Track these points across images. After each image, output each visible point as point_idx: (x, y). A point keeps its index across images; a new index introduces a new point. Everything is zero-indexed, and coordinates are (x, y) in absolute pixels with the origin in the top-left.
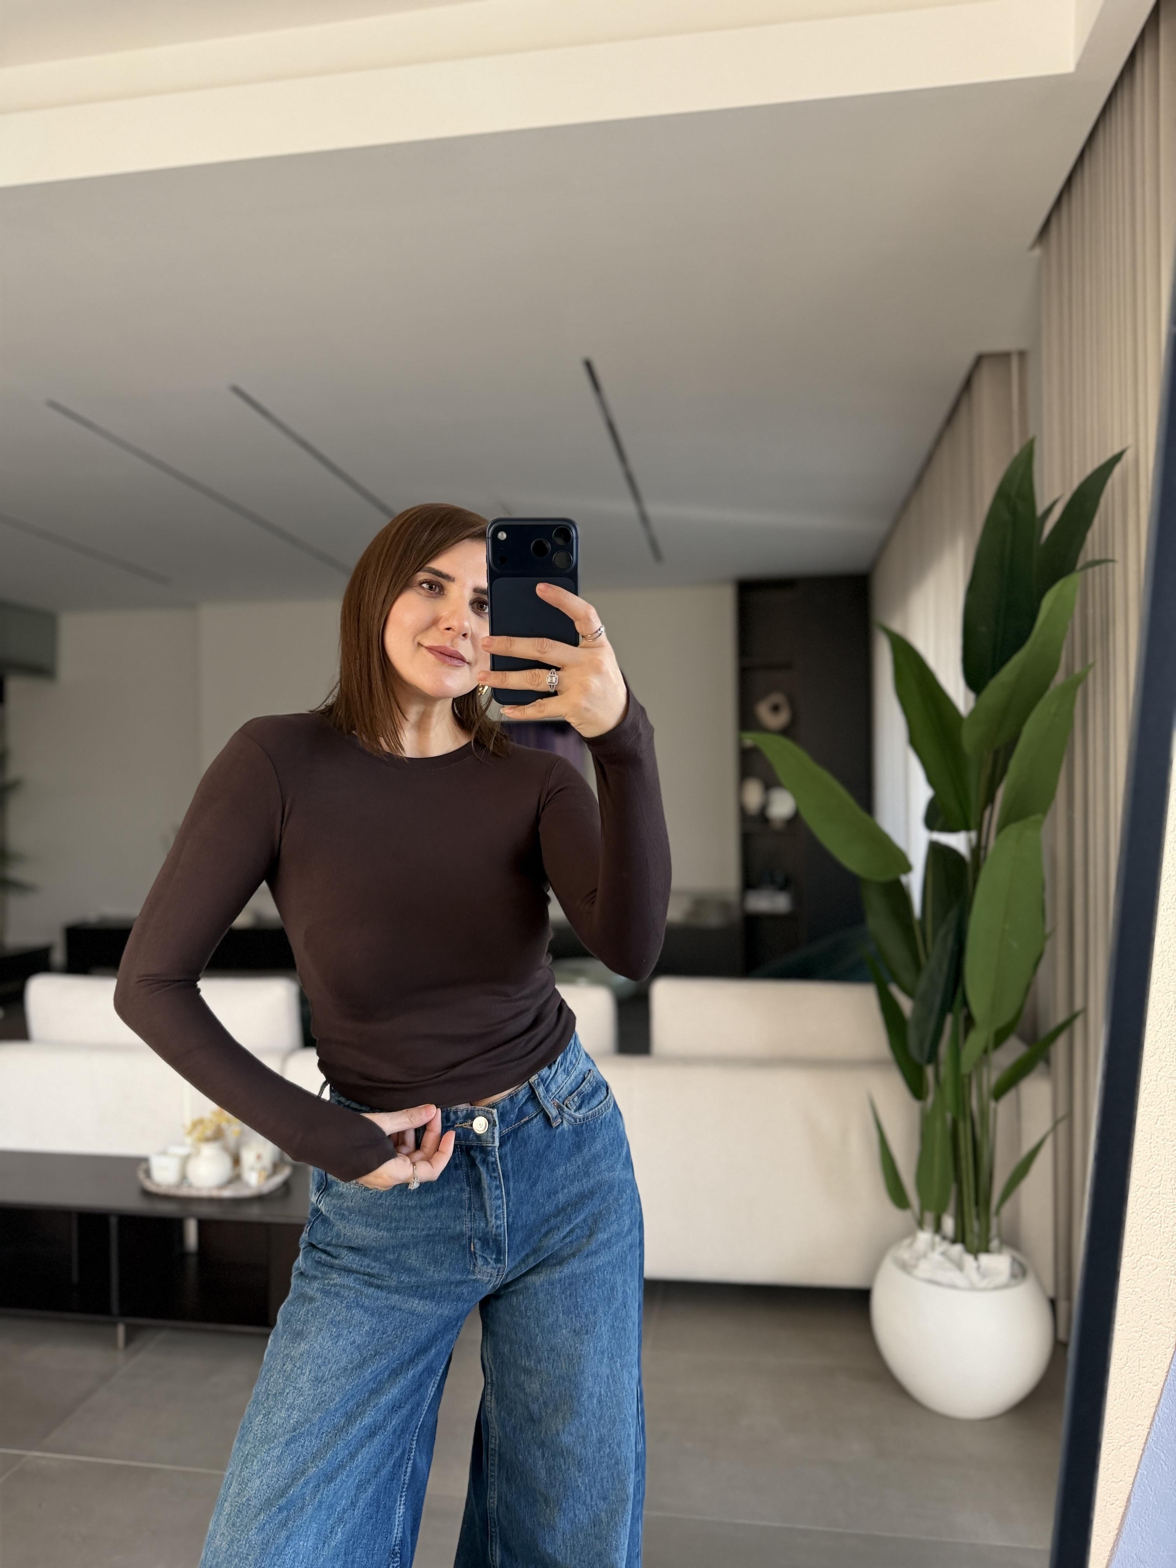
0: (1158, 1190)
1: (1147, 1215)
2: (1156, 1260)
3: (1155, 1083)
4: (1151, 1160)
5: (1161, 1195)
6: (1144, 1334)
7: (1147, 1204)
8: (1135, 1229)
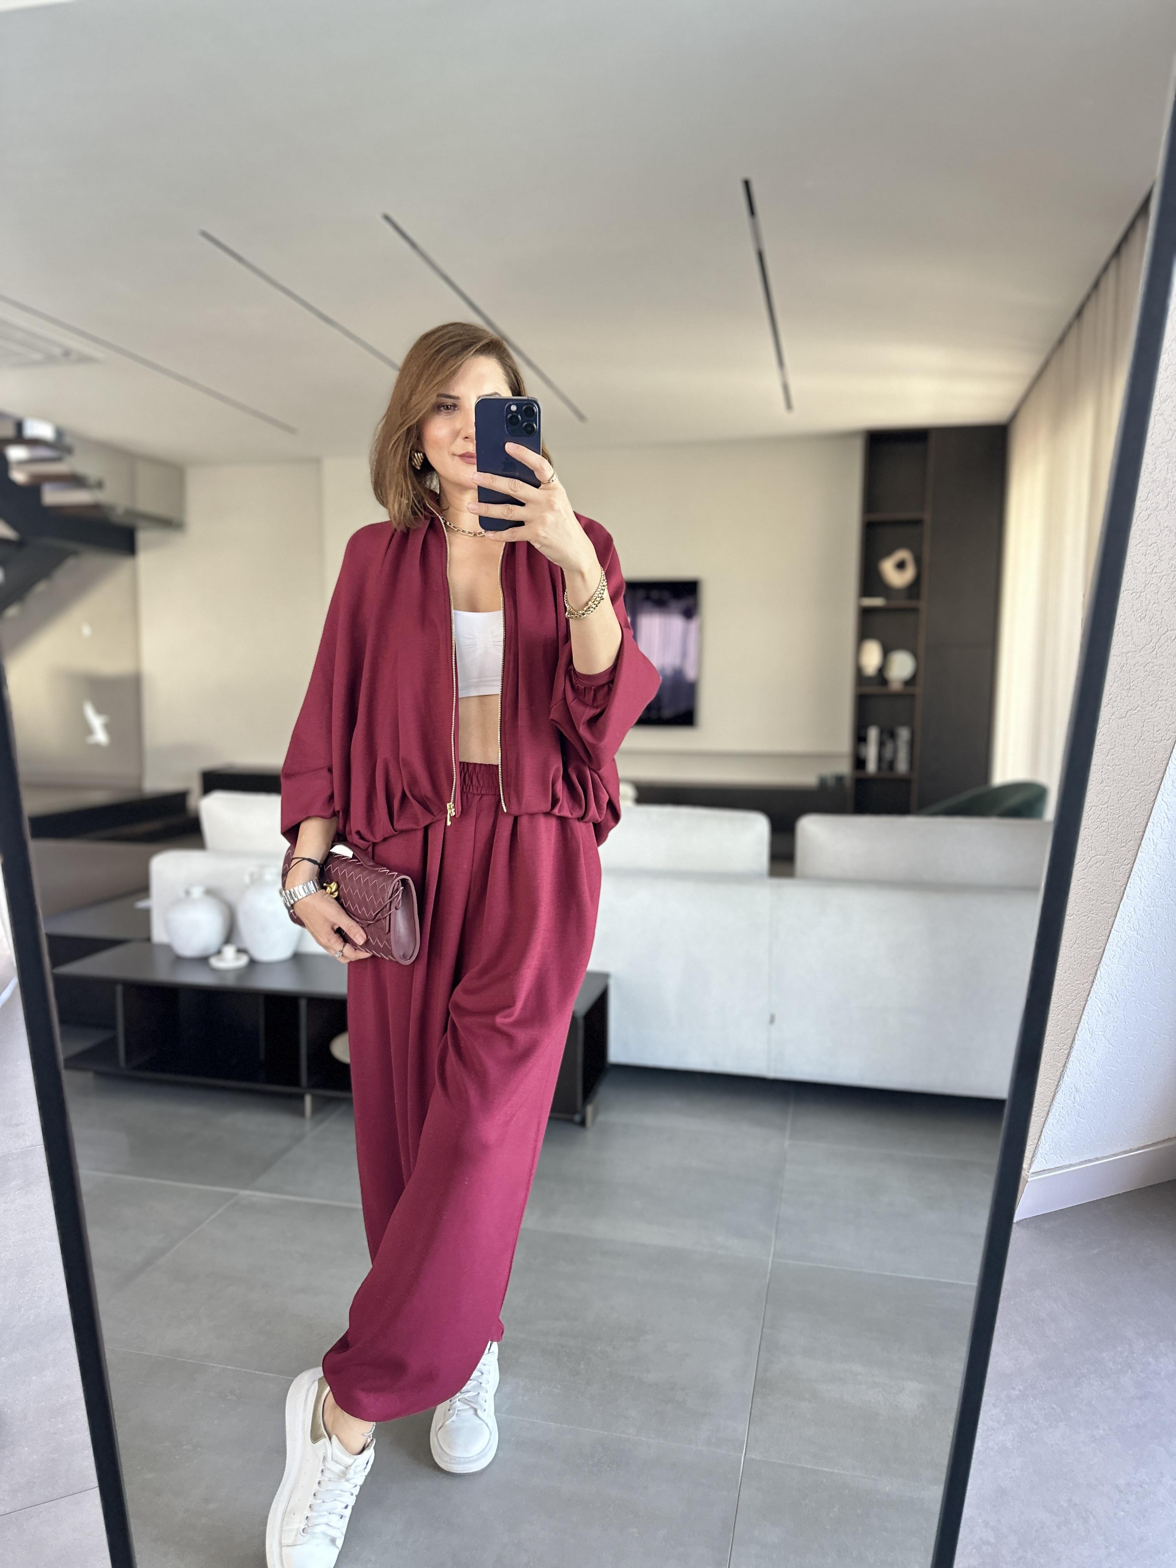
0: (1106, 805)
1: (1097, 826)
2: (1103, 857)
3: (1107, 726)
4: (1101, 785)
5: (1109, 808)
6: (1091, 915)
7: (1097, 819)
8: (1087, 840)
